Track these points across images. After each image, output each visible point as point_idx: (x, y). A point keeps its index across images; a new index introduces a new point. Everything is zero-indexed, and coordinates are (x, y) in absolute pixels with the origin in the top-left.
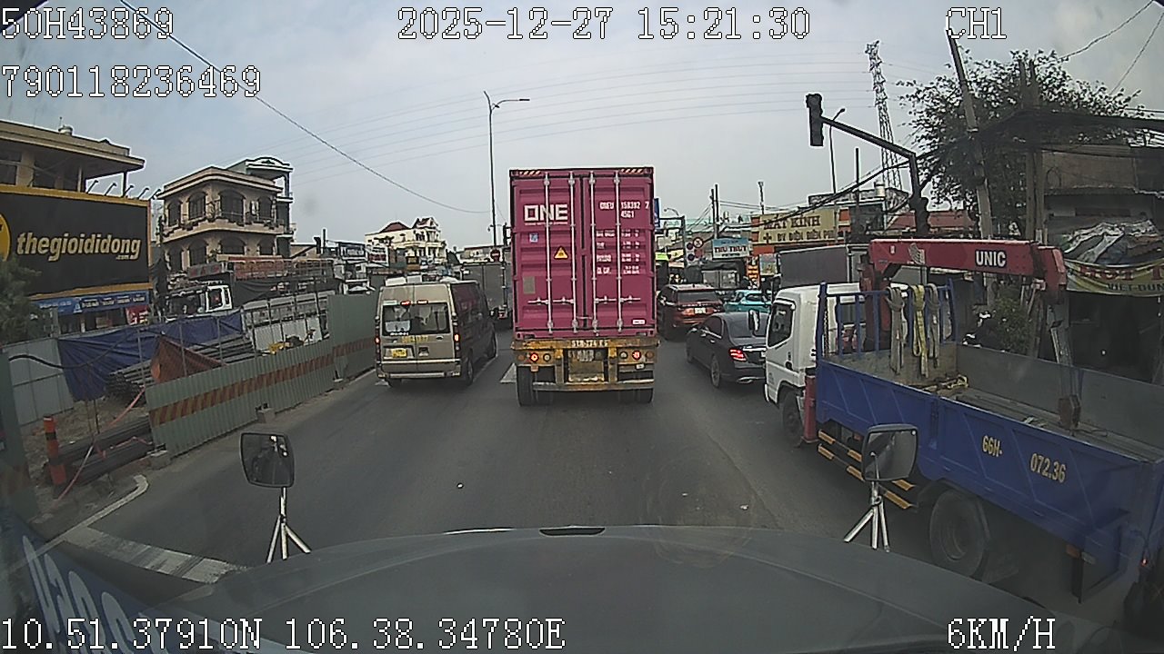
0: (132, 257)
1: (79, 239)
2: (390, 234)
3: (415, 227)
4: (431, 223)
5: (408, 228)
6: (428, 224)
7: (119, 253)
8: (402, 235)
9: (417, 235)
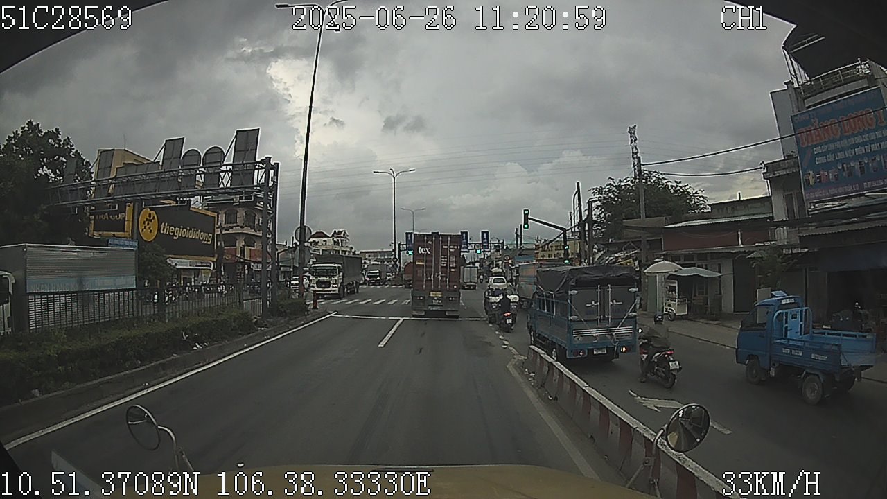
0: (209, 243)
1: (187, 230)
2: (316, 240)
3: (333, 236)
4: (344, 235)
5: (328, 237)
6: (342, 235)
7: (203, 240)
8: (324, 241)
9: (335, 242)
